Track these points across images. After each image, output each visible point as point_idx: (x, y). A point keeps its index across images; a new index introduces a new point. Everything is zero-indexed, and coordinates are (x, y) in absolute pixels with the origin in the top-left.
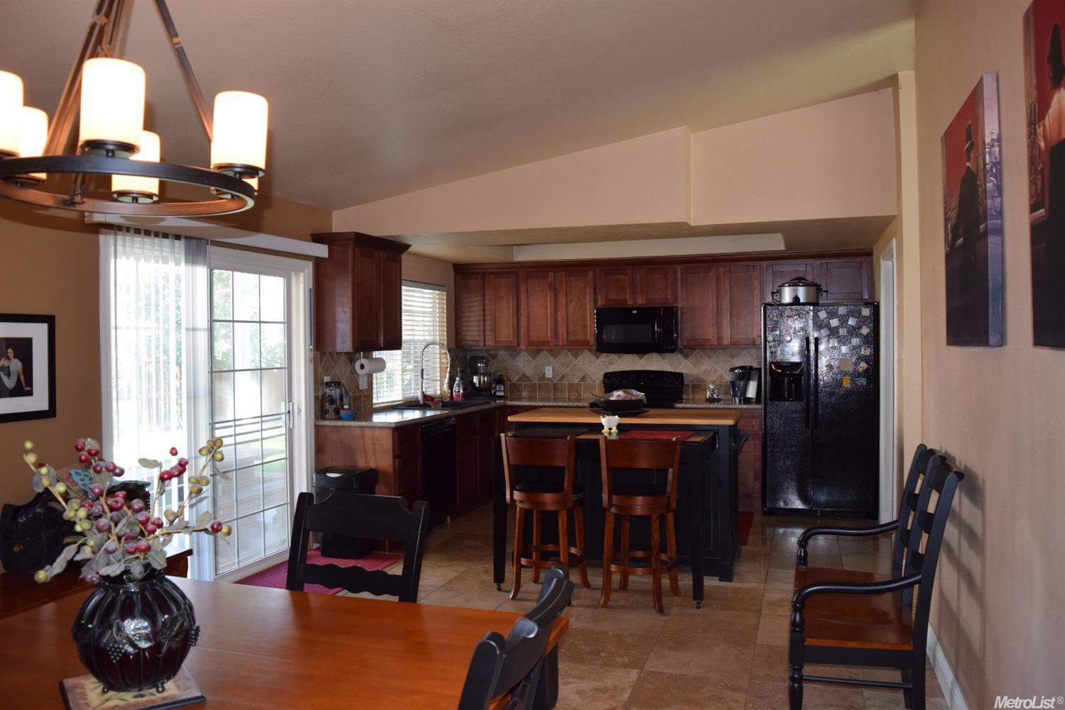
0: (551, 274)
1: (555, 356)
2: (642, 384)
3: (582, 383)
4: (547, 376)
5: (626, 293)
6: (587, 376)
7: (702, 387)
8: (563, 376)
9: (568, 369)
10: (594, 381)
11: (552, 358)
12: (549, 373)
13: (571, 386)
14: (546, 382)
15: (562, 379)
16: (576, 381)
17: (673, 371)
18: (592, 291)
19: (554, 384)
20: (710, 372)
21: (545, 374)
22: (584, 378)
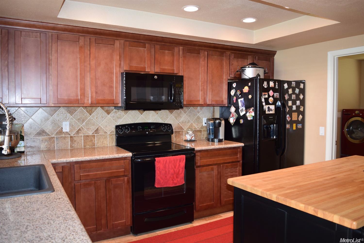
0: (82, 39)
1: (71, 113)
2: (147, 133)
3: (96, 134)
4: (64, 130)
5: (145, 62)
6: (99, 129)
7: (181, 133)
8: (79, 130)
9: (84, 123)
10: (106, 133)
11: (69, 115)
12: (66, 128)
13: (87, 137)
14: (63, 135)
15: (78, 132)
16: (90, 133)
17: (163, 122)
18: (118, 58)
19: (71, 137)
20: (185, 122)
21: (62, 128)
22: (97, 131)
